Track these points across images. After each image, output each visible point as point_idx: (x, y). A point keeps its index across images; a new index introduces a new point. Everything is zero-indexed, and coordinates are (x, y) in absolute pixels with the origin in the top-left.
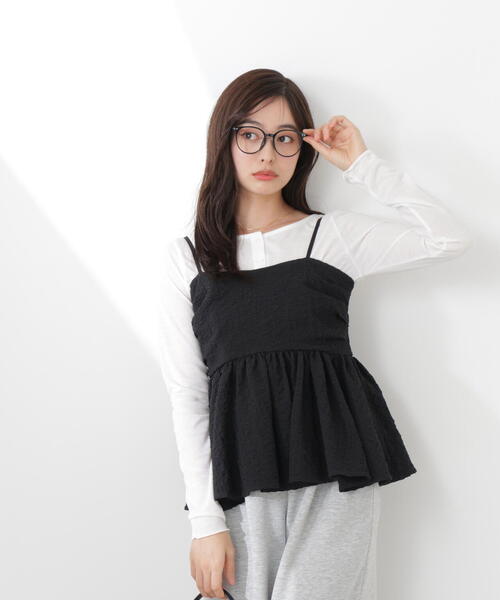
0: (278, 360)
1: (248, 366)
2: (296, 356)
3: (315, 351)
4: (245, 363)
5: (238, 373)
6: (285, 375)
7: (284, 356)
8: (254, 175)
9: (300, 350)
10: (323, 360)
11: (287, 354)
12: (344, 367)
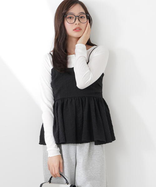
2: (85, 99)
3: (91, 97)
4: (68, 100)
5: (65, 103)
10: (94, 100)
11: (82, 98)
12: (100, 102)
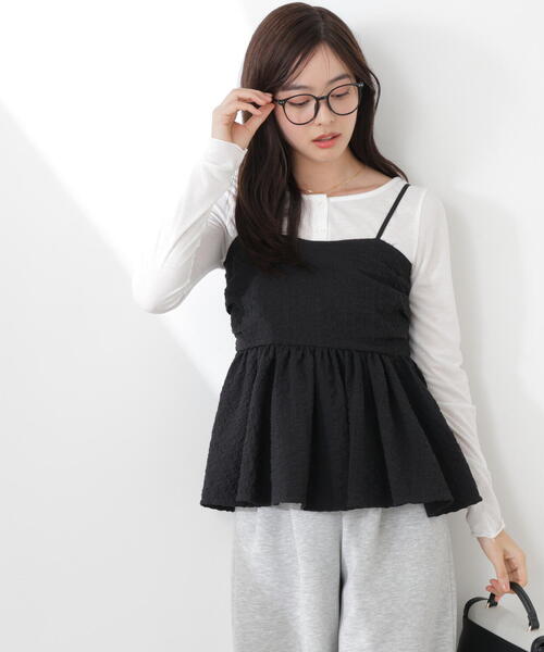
0: (331, 360)
1: (292, 357)
2: (352, 357)
3: (372, 353)
4: (289, 353)
5: (279, 360)
6: (338, 377)
7: (338, 356)
8: (315, 141)
9: (357, 351)
10: (383, 364)
11: (340, 352)
